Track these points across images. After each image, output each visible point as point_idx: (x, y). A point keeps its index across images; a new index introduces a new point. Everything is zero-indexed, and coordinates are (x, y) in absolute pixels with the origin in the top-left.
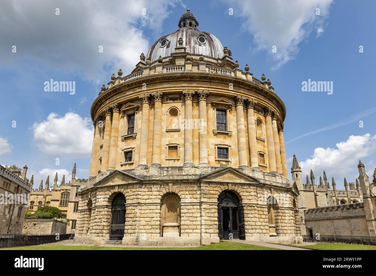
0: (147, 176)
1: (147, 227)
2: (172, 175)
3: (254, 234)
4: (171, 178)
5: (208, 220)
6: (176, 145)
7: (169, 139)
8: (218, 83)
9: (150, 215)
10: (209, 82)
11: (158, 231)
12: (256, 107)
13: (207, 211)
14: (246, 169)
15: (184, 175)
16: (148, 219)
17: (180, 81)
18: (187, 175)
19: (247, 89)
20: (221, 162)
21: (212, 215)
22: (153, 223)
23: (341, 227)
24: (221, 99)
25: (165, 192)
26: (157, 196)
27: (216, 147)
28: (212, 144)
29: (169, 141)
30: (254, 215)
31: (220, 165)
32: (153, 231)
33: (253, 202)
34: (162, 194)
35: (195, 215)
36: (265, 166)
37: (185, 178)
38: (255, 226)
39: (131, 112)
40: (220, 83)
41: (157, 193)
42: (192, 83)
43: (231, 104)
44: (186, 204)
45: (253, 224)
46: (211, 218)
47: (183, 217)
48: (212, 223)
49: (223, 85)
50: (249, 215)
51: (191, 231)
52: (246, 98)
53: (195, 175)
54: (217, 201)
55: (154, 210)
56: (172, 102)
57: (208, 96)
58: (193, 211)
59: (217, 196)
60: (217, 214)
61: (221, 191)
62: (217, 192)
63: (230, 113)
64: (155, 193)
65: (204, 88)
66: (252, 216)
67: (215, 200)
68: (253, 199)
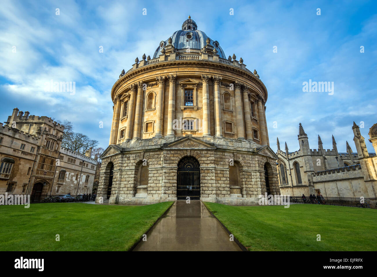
0: (128, 148)
1: (125, 189)
2: (144, 146)
3: (211, 195)
4: (143, 148)
5: (167, 183)
6: (151, 122)
7: (147, 117)
8: (184, 67)
9: (127, 179)
10: (177, 67)
11: (132, 192)
12: (224, 83)
13: (167, 175)
14: (207, 137)
15: (152, 146)
16: (126, 183)
17: (155, 70)
18: (155, 145)
19: (212, 69)
20: (186, 132)
21: (171, 178)
22: (129, 186)
23: (345, 188)
24: (187, 79)
25: (138, 160)
26: (133, 164)
30: (211, 177)
31: (186, 135)
32: (128, 192)
33: (210, 166)
34: (136, 162)
35: (158, 178)
36: (233, 133)
37: (154, 147)
38: (212, 188)
39: (126, 100)
40: (186, 67)
41: (134, 161)
42: (163, 71)
43: (197, 83)
44: (152, 169)
45: (210, 185)
46: (170, 181)
47: (150, 180)
48: (171, 185)
49: (190, 68)
50: (207, 178)
51: (154, 192)
52: (210, 76)
53: (160, 145)
54: (176, 166)
55: (130, 175)
56: (150, 87)
57: (177, 79)
58: (157, 175)
59: (177, 162)
60: (175, 178)
61: (180, 157)
62: (177, 159)
63: (197, 90)
64: (132, 161)
65: (173, 73)
66: (209, 178)
67: (175, 165)
68: (211, 163)
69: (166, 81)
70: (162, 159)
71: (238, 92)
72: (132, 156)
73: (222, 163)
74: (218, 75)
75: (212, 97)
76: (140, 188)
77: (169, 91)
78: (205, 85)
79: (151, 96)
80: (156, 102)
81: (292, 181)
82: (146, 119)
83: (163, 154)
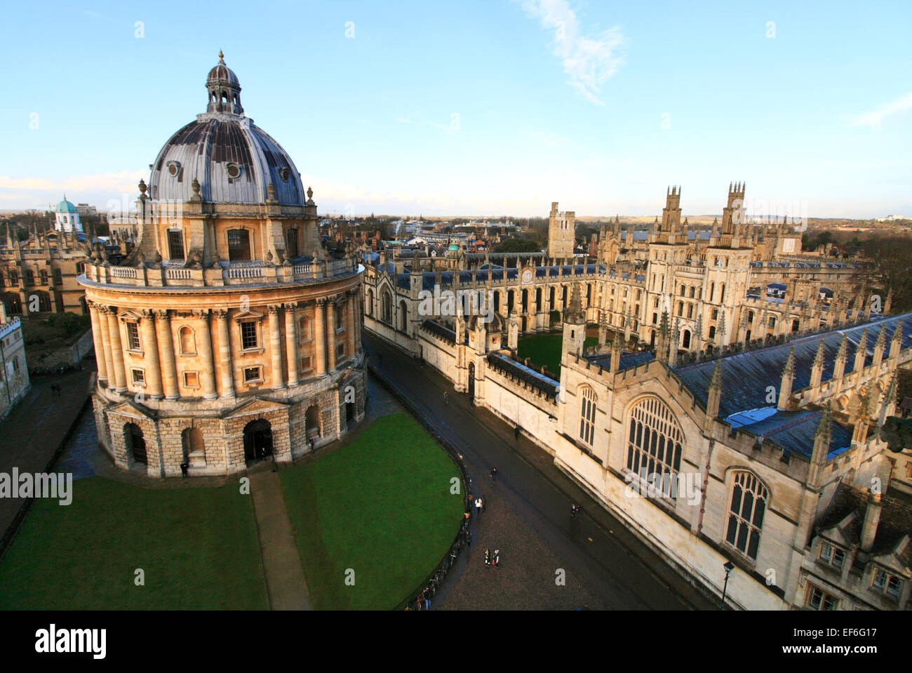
0: (162, 410)
1: (172, 461)
2: (190, 410)
4: (191, 413)
5: (234, 452)
6: (193, 372)
7: (185, 364)
9: (172, 450)
10: (228, 295)
13: (232, 445)
14: (279, 389)
15: (204, 410)
16: (171, 453)
18: (208, 410)
20: (250, 385)
21: (237, 447)
22: (177, 457)
25: (184, 427)
26: (177, 431)
27: (244, 369)
28: (239, 367)
29: (185, 367)
33: (284, 425)
34: (182, 429)
35: (219, 448)
37: (207, 413)
38: (286, 446)
41: (177, 429)
43: (260, 315)
44: (209, 438)
45: (284, 444)
51: (217, 462)
52: (279, 304)
53: (217, 410)
55: (176, 444)
57: (228, 313)
58: (217, 445)
59: (243, 429)
60: (243, 446)
61: (246, 423)
62: (242, 426)
63: (261, 325)
64: (174, 428)
65: (221, 305)
66: (283, 438)
67: (241, 434)
68: (285, 422)
69: (209, 317)
70: (221, 427)
71: (318, 312)
72: (173, 422)
73: (298, 415)
74: (291, 300)
75: (283, 330)
76: (194, 457)
77: (217, 328)
78: (272, 318)
79: (184, 331)
80: (197, 342)
81: (396, 323)
82: (182, 366)
83: (222, 423)
